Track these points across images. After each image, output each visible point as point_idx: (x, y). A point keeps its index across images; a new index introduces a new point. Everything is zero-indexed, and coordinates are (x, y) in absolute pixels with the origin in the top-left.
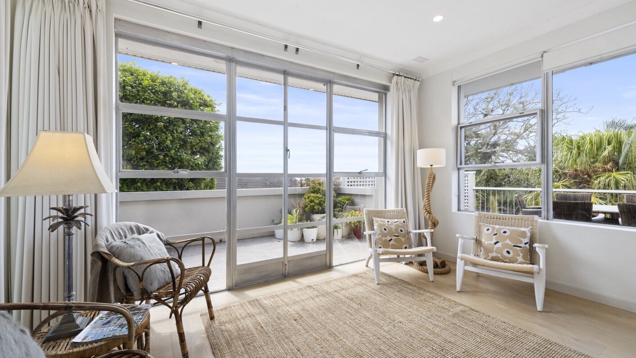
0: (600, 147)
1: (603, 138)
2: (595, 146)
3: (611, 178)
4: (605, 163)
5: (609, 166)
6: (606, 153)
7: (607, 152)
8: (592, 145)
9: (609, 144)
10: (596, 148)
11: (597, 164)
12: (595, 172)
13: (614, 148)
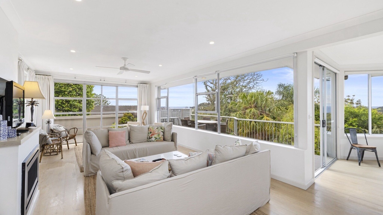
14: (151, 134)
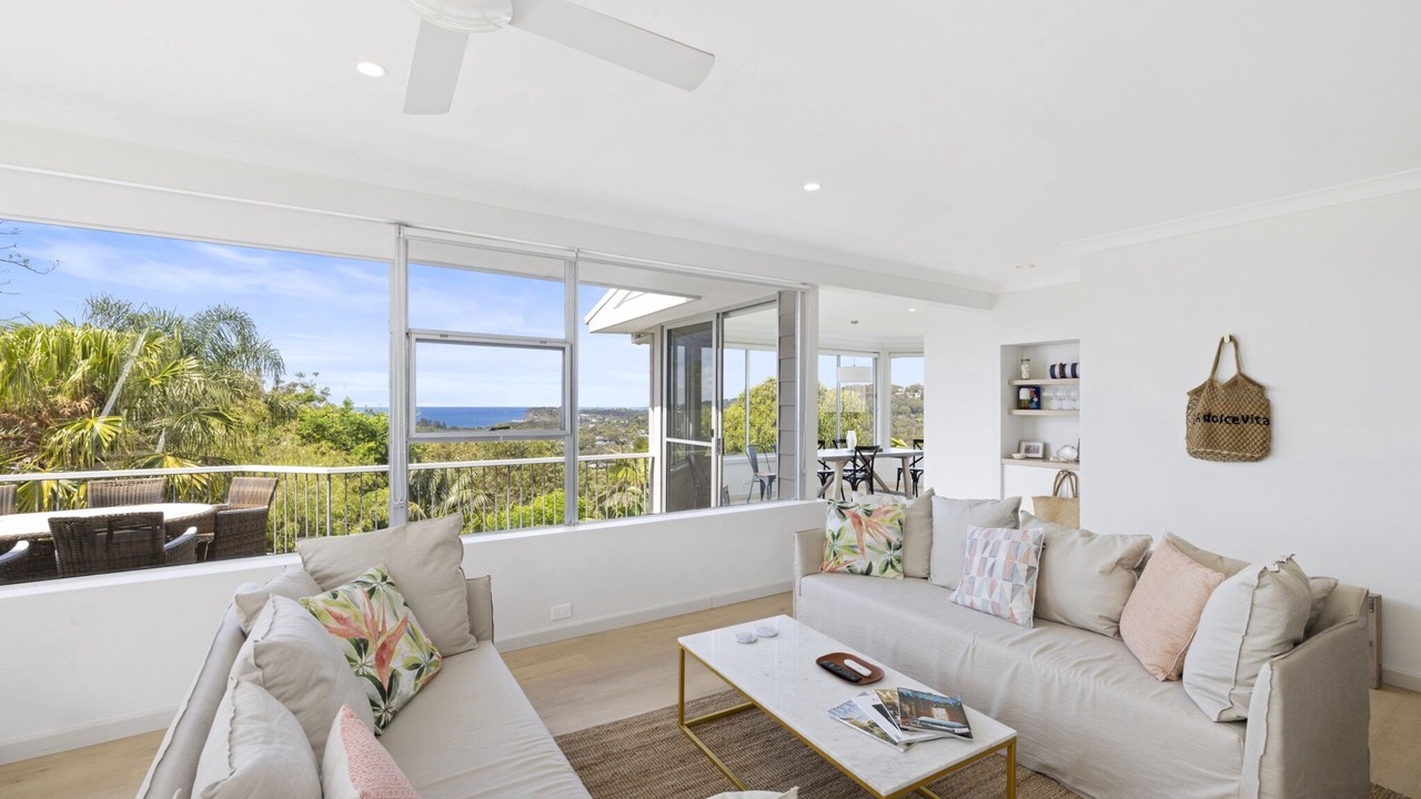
0: (65, 362)
1: (73, 342)
2: (55, 357)
3: (85, 432)
4: (76, 397)
5: (84, 404)
6: (77, 376)
7: (81, 374)
8: (48, 354)
9: (85, 356)
10: (55, 363)
11: (59, 397)
12: (55, 413)
13: (94, 366)
14: (370, 658)
